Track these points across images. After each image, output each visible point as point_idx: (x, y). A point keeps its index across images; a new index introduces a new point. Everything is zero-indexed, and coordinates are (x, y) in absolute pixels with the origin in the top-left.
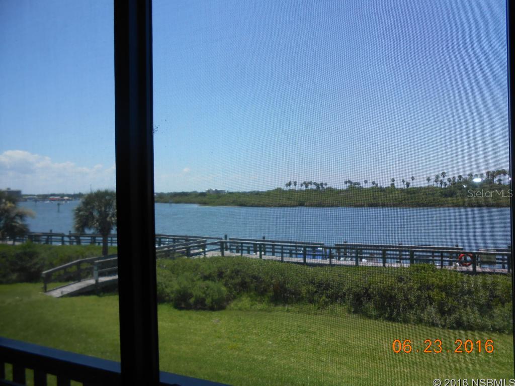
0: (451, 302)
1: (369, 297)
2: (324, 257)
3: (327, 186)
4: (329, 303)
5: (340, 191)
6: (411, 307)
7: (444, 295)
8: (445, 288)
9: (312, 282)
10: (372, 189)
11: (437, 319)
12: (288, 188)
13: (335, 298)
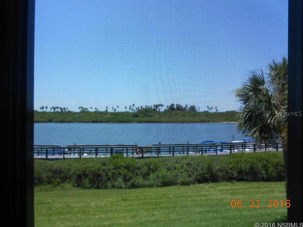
0: (130, 174)
1: (86, 176)
2: (60, 154)
3: (68, 110)
4: (61, 183)
5: (76, 113)
6: (109, 179)
7: (126, 171)
8: (127, 167)
9: (50, 170)
10: (95, 112)
11: (123, 184)
12: (42, 110)
13: (65, 179)
